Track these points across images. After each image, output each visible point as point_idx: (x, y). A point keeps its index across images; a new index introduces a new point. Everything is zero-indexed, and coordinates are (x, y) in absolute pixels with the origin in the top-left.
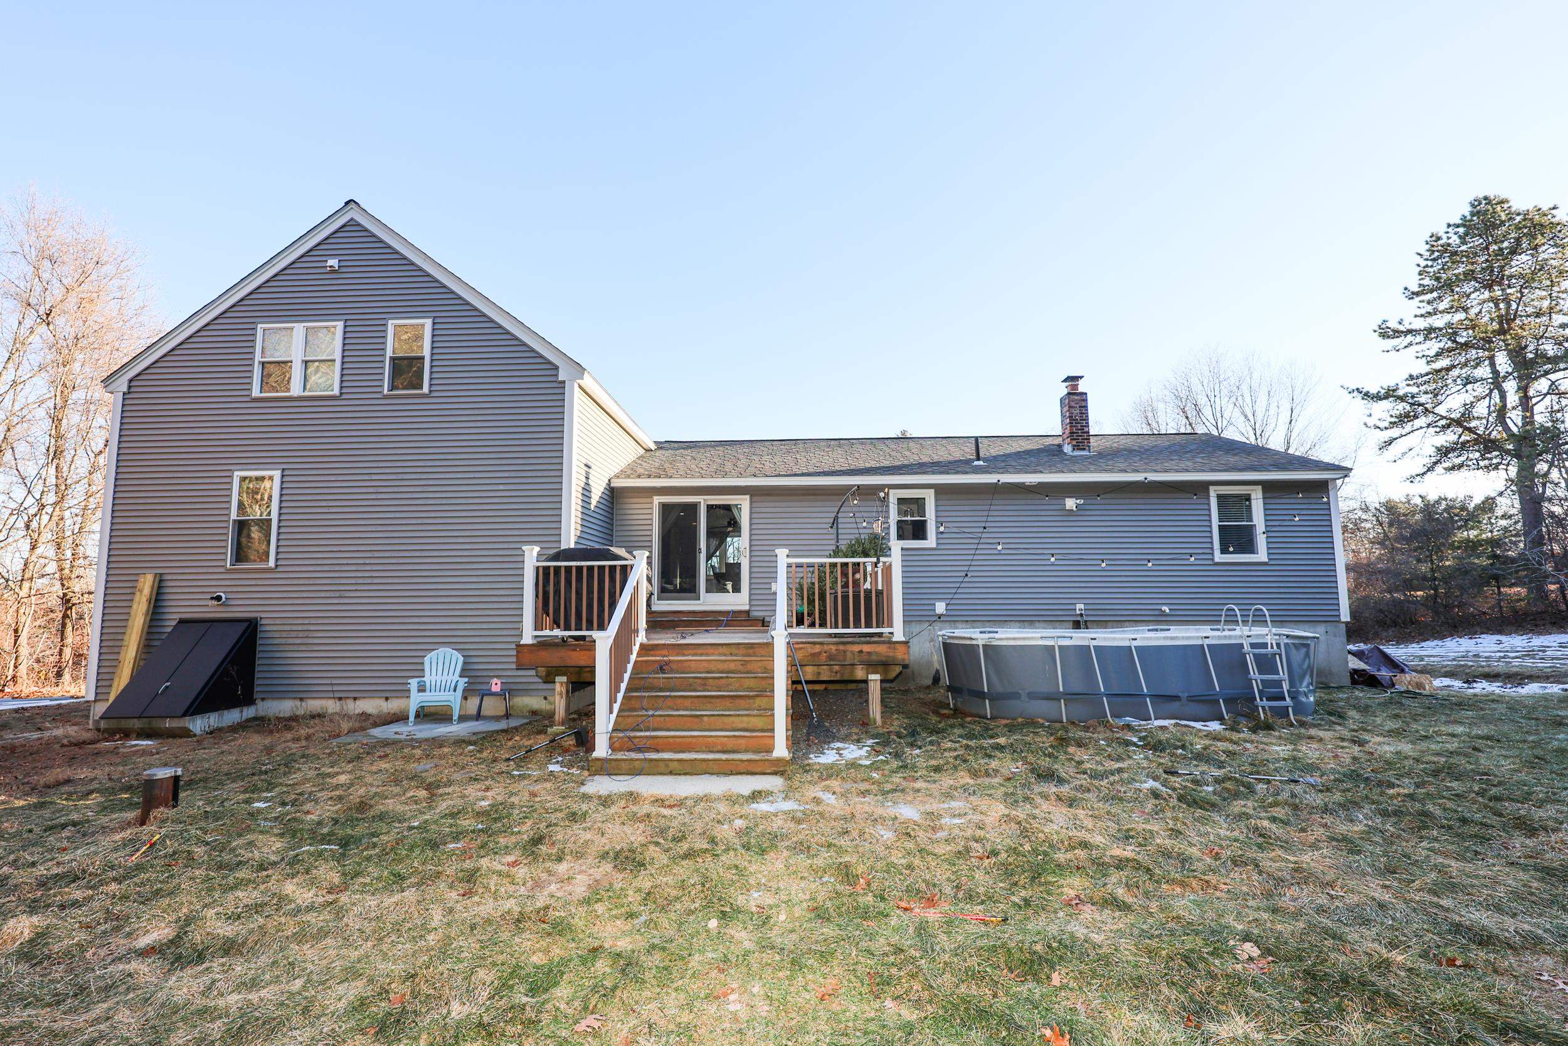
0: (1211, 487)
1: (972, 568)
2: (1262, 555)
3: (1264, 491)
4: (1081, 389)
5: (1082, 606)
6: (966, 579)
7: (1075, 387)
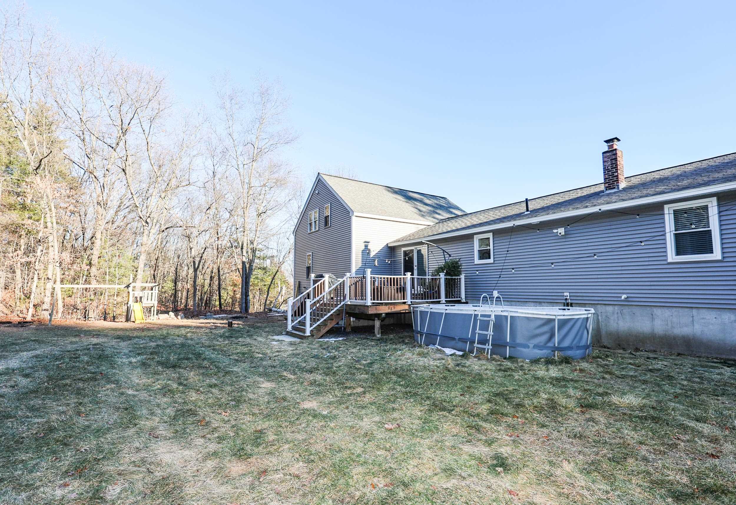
0: (665, 206)
1: (502, 273)
2: (717, 254)
3: (719, 200)
4: (615, 147)
5: (568, 294)
6: (500, 279)
7: (612, 146)
